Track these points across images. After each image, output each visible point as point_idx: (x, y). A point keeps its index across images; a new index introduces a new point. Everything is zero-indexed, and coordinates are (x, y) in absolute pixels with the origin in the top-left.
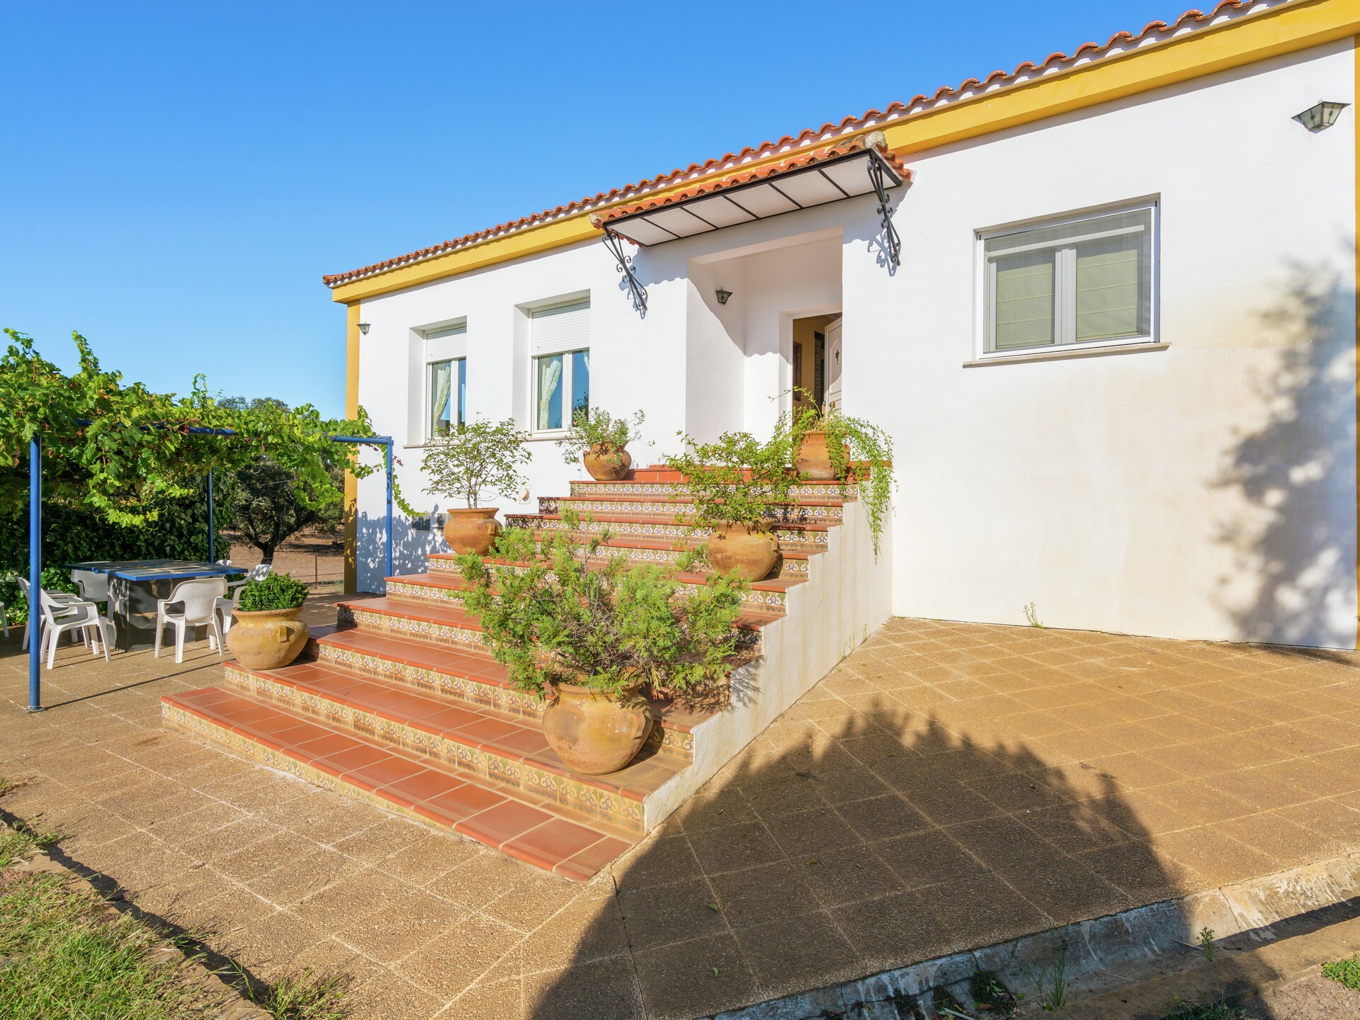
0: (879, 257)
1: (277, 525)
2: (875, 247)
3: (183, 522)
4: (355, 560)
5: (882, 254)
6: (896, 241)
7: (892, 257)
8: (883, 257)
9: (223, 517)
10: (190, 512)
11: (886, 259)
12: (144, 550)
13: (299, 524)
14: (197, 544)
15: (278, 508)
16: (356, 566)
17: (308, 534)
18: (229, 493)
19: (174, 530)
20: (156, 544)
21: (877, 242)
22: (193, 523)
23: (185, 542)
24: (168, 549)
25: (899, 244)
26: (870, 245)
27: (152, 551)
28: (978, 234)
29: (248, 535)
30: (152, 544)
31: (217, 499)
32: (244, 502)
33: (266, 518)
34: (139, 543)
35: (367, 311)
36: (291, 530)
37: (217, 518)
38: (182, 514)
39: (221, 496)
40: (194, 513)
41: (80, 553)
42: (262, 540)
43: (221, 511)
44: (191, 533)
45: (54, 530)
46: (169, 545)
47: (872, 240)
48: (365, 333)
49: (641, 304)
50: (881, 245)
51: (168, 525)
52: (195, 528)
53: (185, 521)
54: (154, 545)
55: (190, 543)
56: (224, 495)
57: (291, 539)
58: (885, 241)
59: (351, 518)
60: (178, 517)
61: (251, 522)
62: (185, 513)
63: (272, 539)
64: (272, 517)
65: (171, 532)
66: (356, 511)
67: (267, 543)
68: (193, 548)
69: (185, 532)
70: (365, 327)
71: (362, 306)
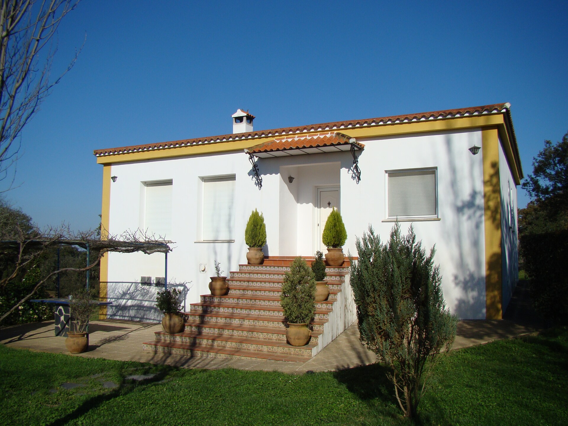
0: (352, 176)
2: (351, 172)
5: (354, 175)
6: (359, 171)
7: (358, 176)
8: (354, 176)
11: (355, 177)
21: (351, 170)
25: (360, 173)
26: (349, 171)
28: (386, 172)
35: (115, 170)
47: (349, 169)
48: (114, 181)
49: (259, 183)
50: (353, 171)
58: (355, 170)
70: (114, 178)
71: (113, 167)
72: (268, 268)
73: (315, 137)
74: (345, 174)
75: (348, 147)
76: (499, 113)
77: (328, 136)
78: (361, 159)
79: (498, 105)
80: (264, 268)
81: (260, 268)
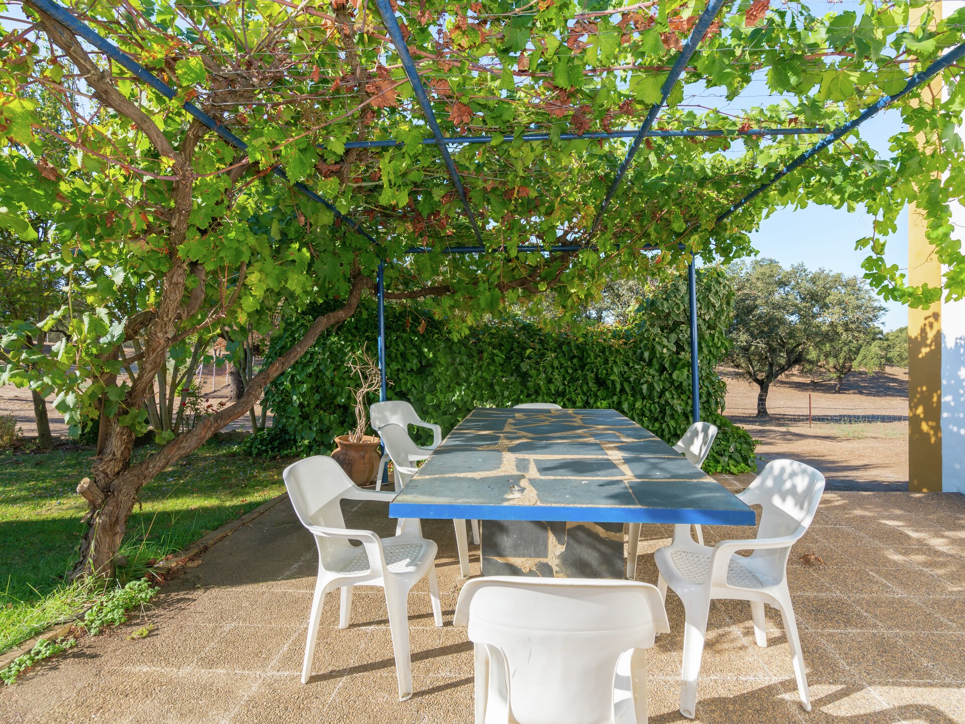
1: (771, 365)
3: (665, 351)
4: (937, 429)
9: (715, 345)
10: (673, 337)
12: (618, 386)
13: (790, 364)
14: (681, 383)
15: (772, 350)
16: (939, 441)
17: (795, 374)
18: (723, 310)
19: (655, 362)
20: (632, 379)
22: (678, 353)
23: (666, 379)
24: (645, 387)
27: (628, 389)
29: (749, 373)
30: (627, 380)
31: (707, 318)
32: (745, 344)
33: (762, 359)
34: (612, 378)
36: (783, 369)
37: (708, 346)
38: (665, 340)
39: (712, 313)
40: (679, 339)
41: (552, 387)
42: (759, 377)
43: (712, 336)
44: (674, 366)
45: (529, 358)
46: (647, 382)
51: (646, 355)
52: (680, 360)
53: (668, 349)
54: (630, 382)
55: (672, 382)
56: (717, 313)
57: (782, 377)
59: (925, 350)
60: (659, 343)
61: (750, 361)
62: (667, 338)
63: (767, 376)
64: (766, 358)
65: (650, 364)
66: (939, 335)
67: (763, 380)
68: (677, 388)
69: (667, 365)
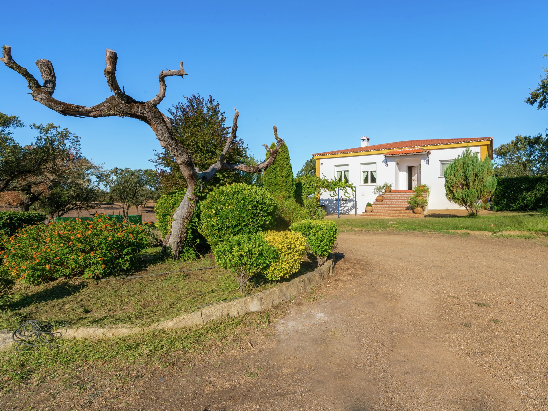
2: (425, 161)
7: (428, 163)
25: (429, 161)
28: (440, 161)
49: (387, 165)
58: (427, 160)
70: (322, 164)
71: (321, 160)
72: (393, 193)
73: (411, 150)
74: (423, 162)
75: (426, 153)
76: (488, 140)
77: (417, 149)
78: (430, 156)
79: (488, 138)
80: (391, 193)
81: (390, 193)
